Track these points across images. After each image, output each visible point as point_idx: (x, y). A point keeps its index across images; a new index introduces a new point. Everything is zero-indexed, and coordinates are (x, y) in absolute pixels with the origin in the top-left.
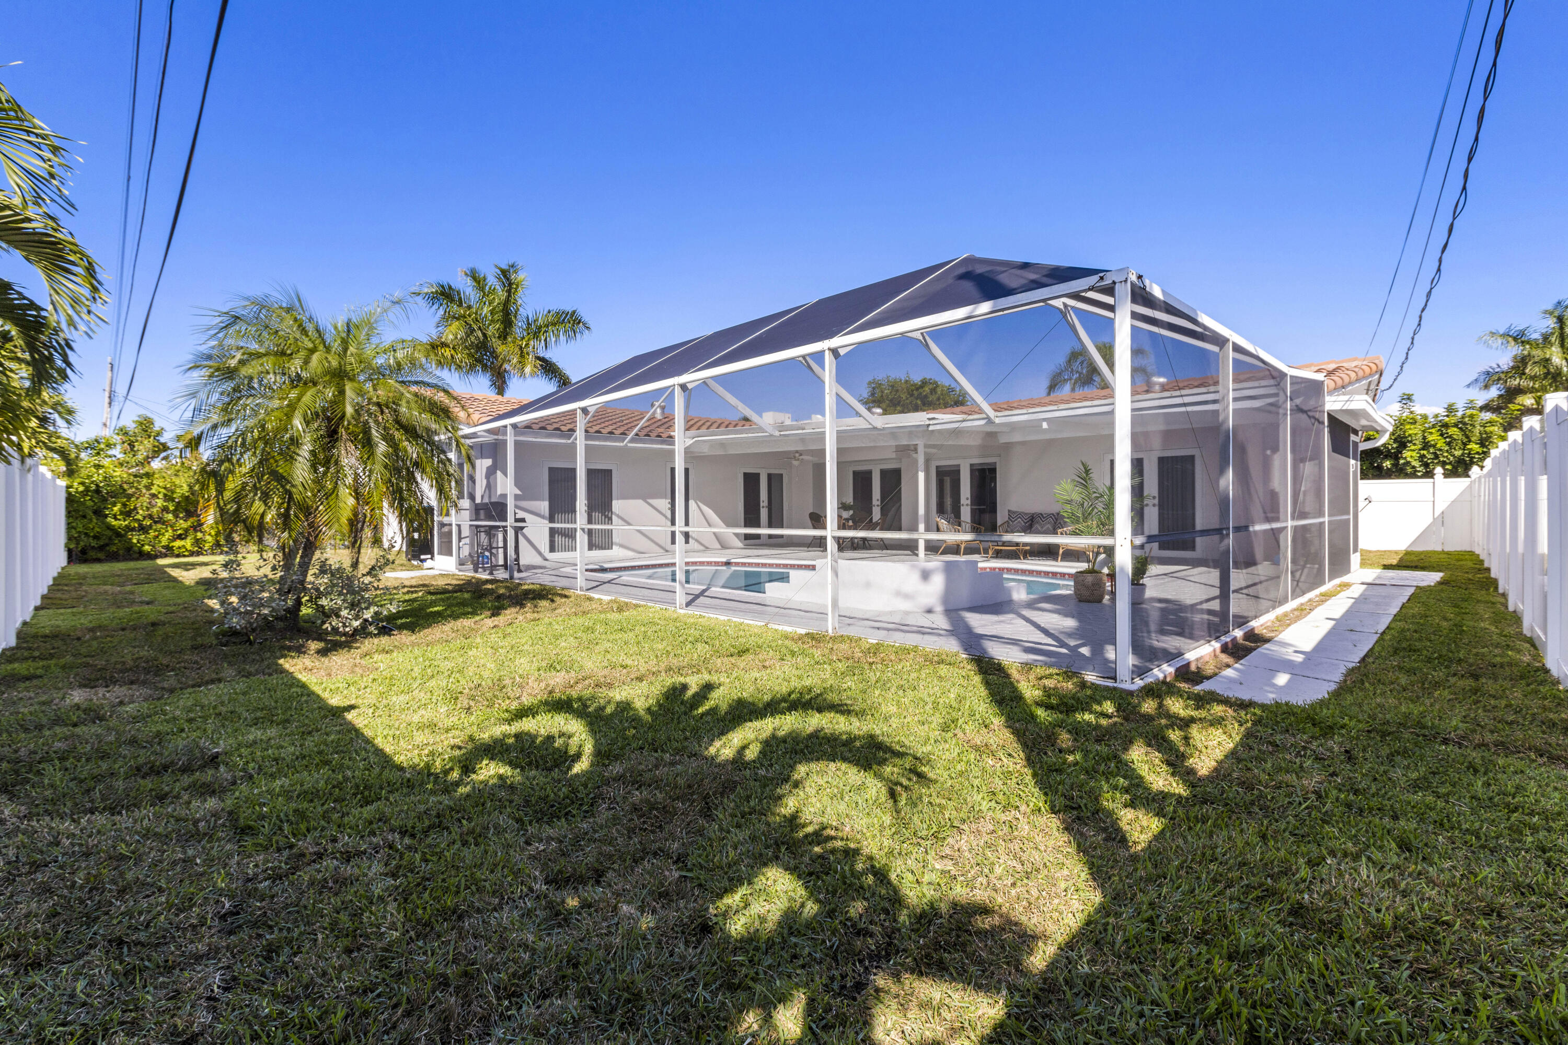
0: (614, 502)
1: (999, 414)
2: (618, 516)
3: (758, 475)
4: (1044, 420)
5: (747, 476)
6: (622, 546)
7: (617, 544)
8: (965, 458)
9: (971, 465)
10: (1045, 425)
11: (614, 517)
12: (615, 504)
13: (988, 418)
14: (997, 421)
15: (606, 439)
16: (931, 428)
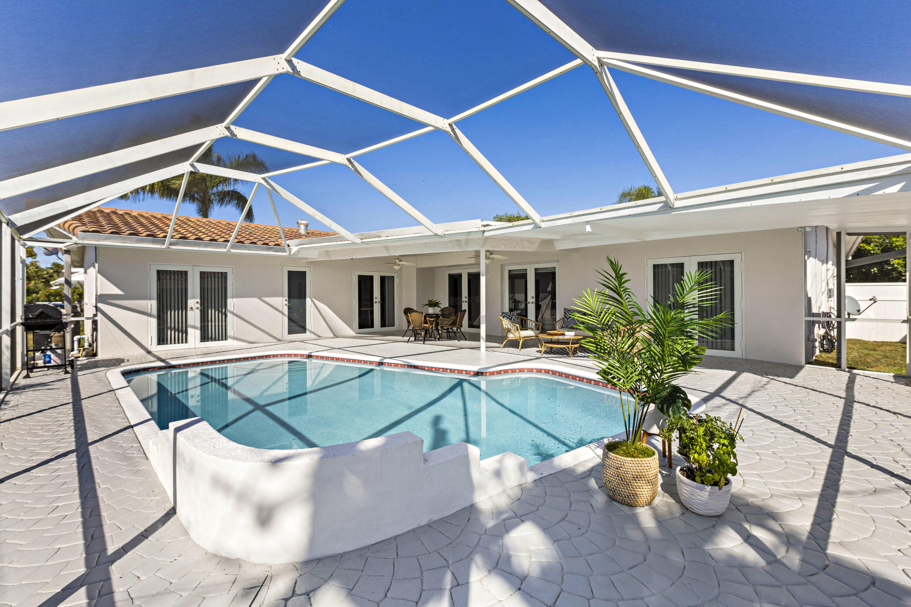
0: (229, 301)
1: (545, 219)
2: (233, 313)
3: (371, 278)
4: (588, 222)
5: (361, 279)
6: (235, 338)
7: (231, 338)
8: (530, 263)
9: (536, 270)
10: (588, 228)
11: (229, 315)
12: (231, 303)
13: (534, 223)
14: (543, 225)
15: (206, 245)
16: (486, 234)
